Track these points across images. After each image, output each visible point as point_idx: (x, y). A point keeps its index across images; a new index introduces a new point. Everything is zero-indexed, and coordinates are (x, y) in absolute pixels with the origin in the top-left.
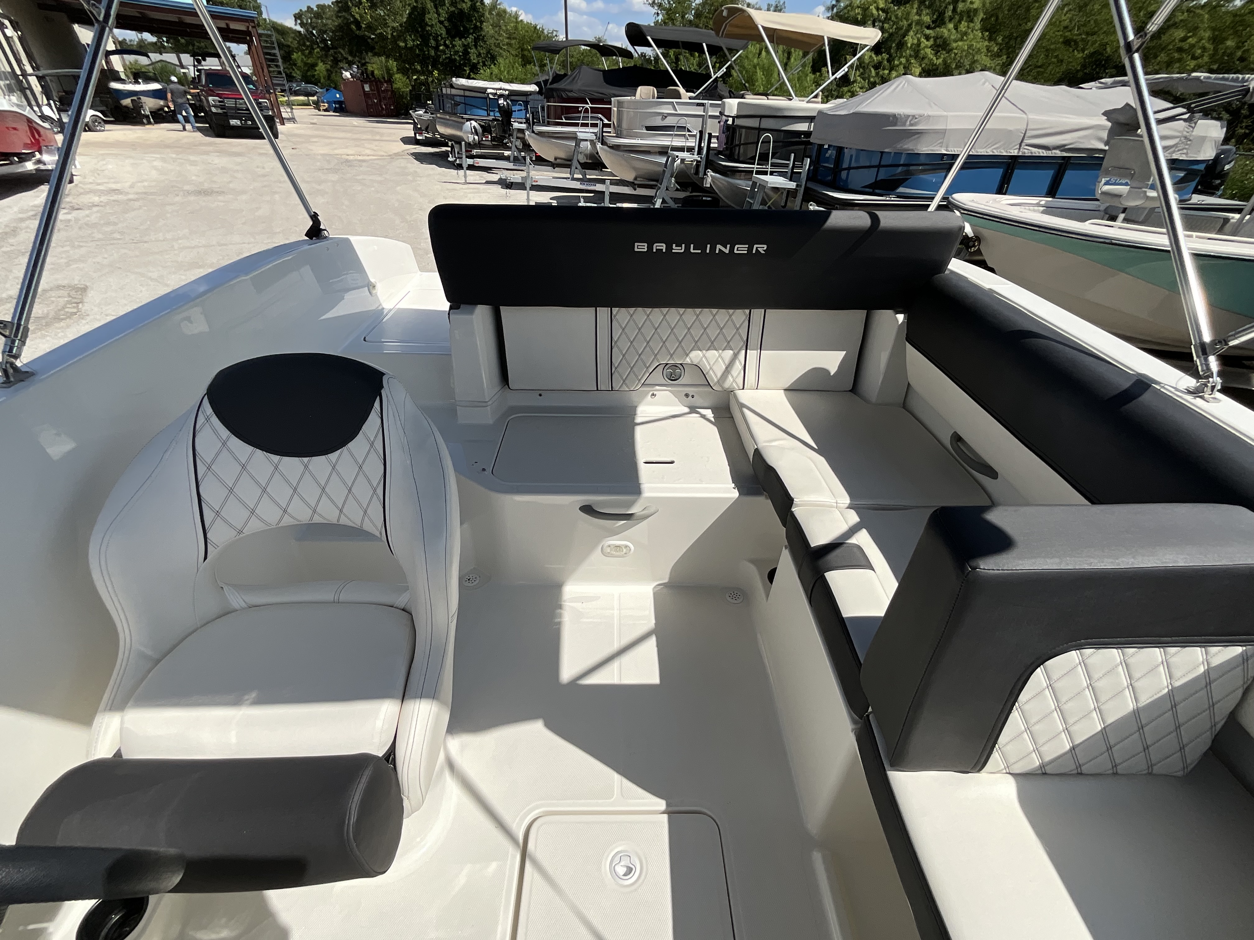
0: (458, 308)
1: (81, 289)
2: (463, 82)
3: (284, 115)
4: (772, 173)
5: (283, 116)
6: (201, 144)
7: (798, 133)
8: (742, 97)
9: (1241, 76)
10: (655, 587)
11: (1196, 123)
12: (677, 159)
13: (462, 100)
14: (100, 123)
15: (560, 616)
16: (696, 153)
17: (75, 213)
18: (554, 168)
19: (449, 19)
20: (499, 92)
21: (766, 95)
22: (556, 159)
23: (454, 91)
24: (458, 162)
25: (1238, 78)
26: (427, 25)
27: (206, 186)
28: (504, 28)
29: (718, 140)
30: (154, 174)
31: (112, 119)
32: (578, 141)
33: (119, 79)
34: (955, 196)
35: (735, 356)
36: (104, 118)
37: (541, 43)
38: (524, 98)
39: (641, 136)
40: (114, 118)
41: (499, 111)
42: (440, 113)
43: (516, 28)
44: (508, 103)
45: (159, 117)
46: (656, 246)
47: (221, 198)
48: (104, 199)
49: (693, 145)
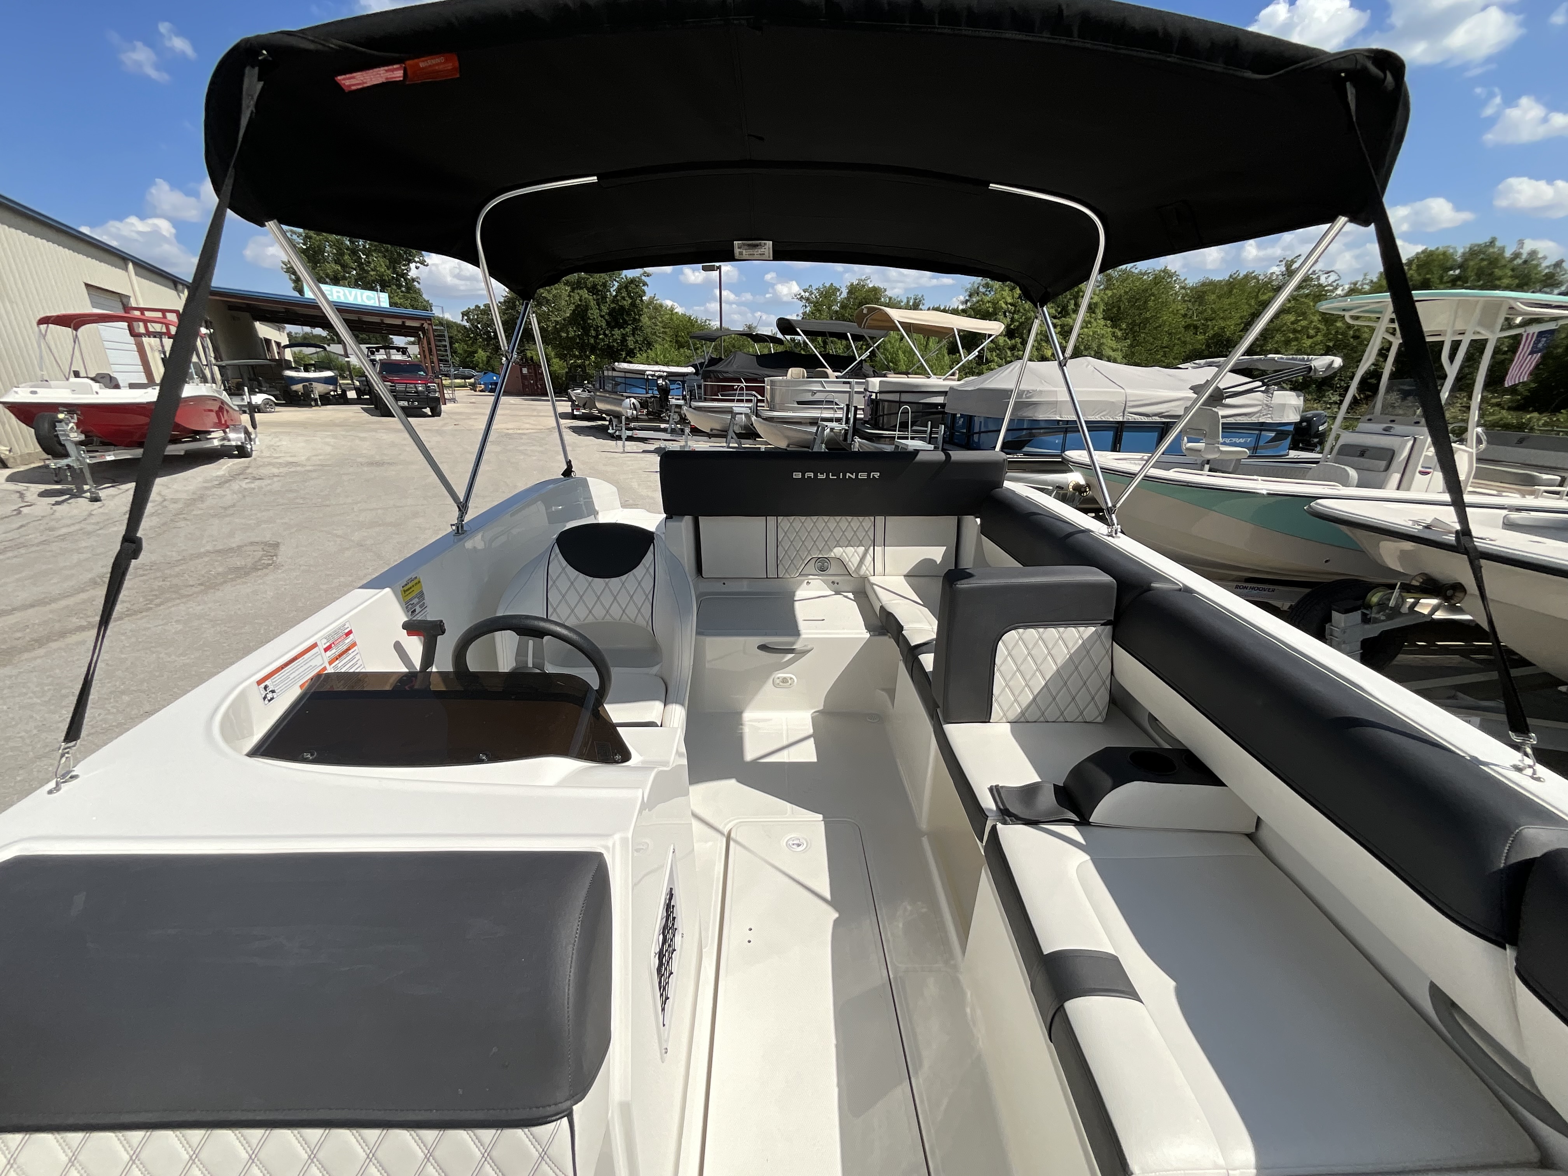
0: (672, 518)
1: (275, 544)
2: (625, 366)
3: (447, 396)
4: (912, 438)
6: (368, 423)
7: (936, 405)
8: (885, 376)
9: (1306, 357)
10: (813, 713)
11: (1272, 394)
12: (826, 428)
13: (623, 380)
14: (272, 405)
15: (742, 729)
16: (844, 423)
17: (258, 483)
18: (710, 438)
19: (609, 314)
20: (657, 374)
21: (907, 373)
22: (711, 430)
23: (615, 374)
24: (617, 433)
25: (1304, 358)
26: (589, 318)
27: (378, 458)
28: (660, 319)
29: (863, 411)
30: (328, 449)
31: (284, 402)
32: (734, 415)
33: (291, 368)
34: (1067, 453)
35: (866, 551)
36: (276, 402)
37: (698, 333)
38: (681, 378)
39: (793, 410)
41: (658, 390)
42: (601, 392)
43: (671, 319)
44: (666, 383)
45: (326, 400)
46: (807, 475)
47: (392, 468)
48: (283, 470)
49: (841, 416)
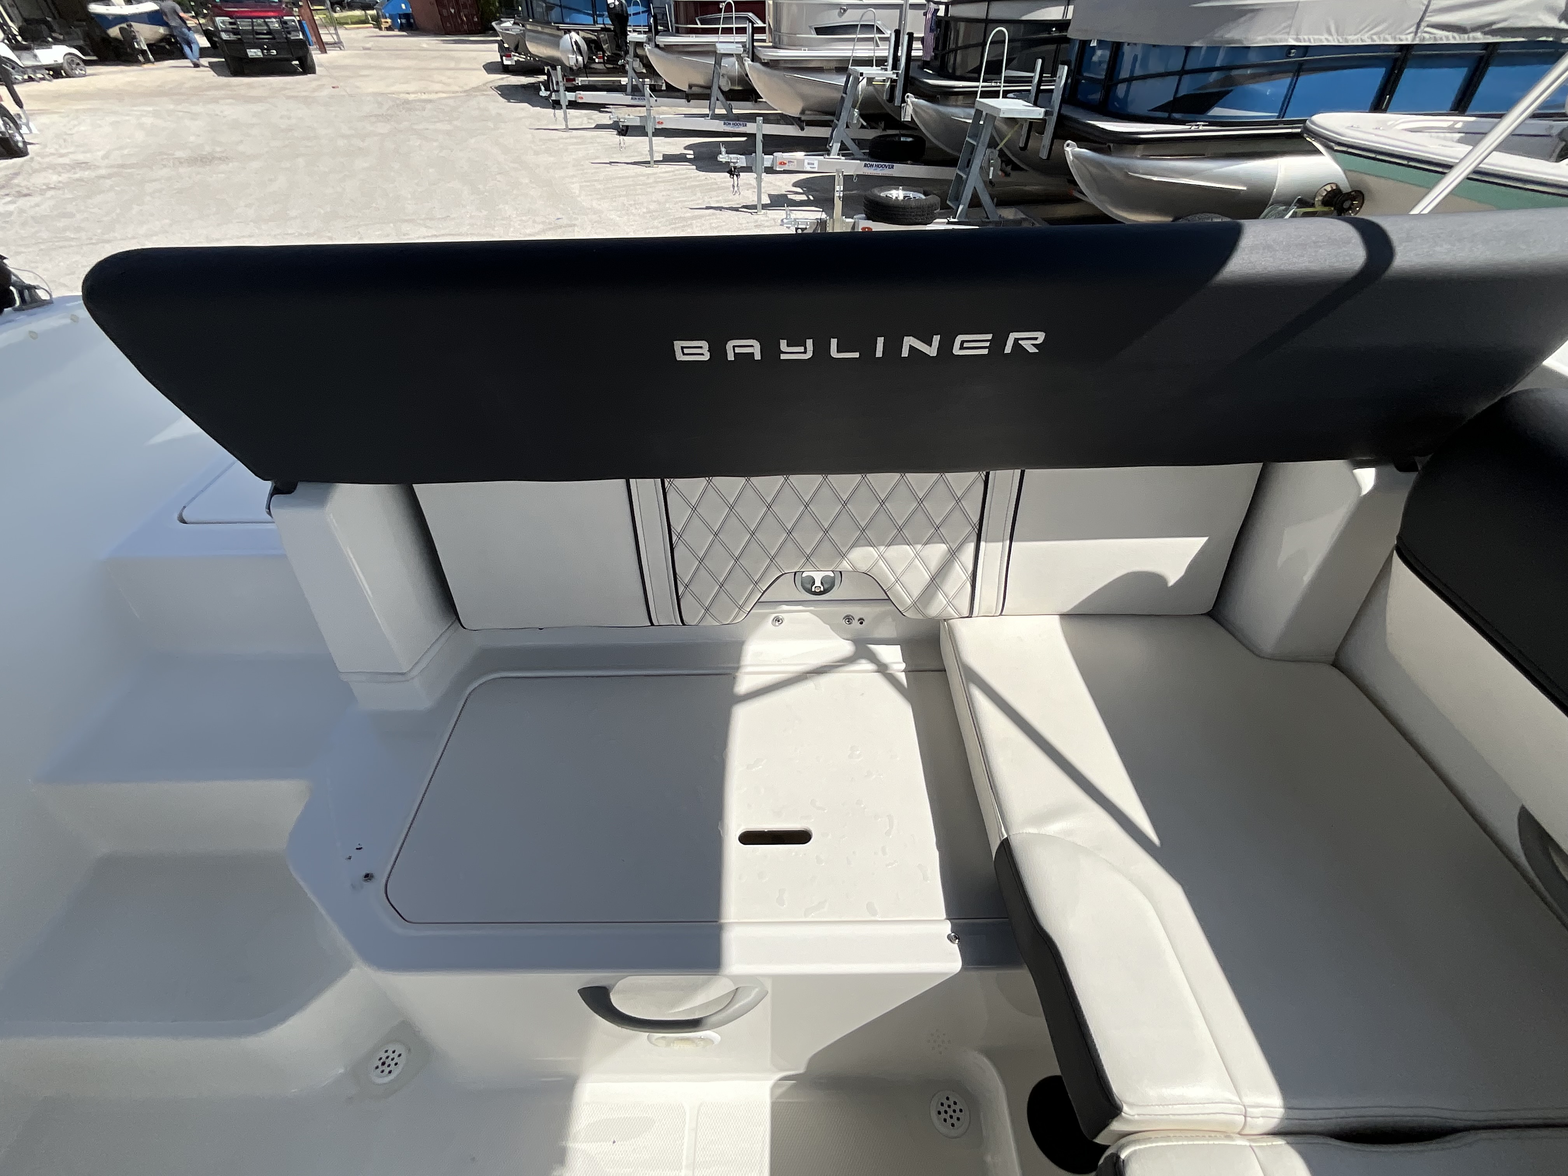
3: (326, 38)
4: (1006, 94)
5: (324, 40)
7: (1047, 25)
10: (775, 1086)
12: (861, 78)
13: (557, 1)
14: (78, 64)
16: (890, 67)
17: (22, 202)
18: (689, 101)
22: (690, 87)
24: (554, 97)
27: (207, 150)
29: (923, 44)
30: (140, 136)
31: (95, 58)
32: (719, 57)
35: (953, 554)
36: (84, 58)
39: (809, 44)
40: (97, 56)
41: (610, 16)
46: (734, 348)
47: (223, 167)
48: (64, 177)
49: (885, 54)
